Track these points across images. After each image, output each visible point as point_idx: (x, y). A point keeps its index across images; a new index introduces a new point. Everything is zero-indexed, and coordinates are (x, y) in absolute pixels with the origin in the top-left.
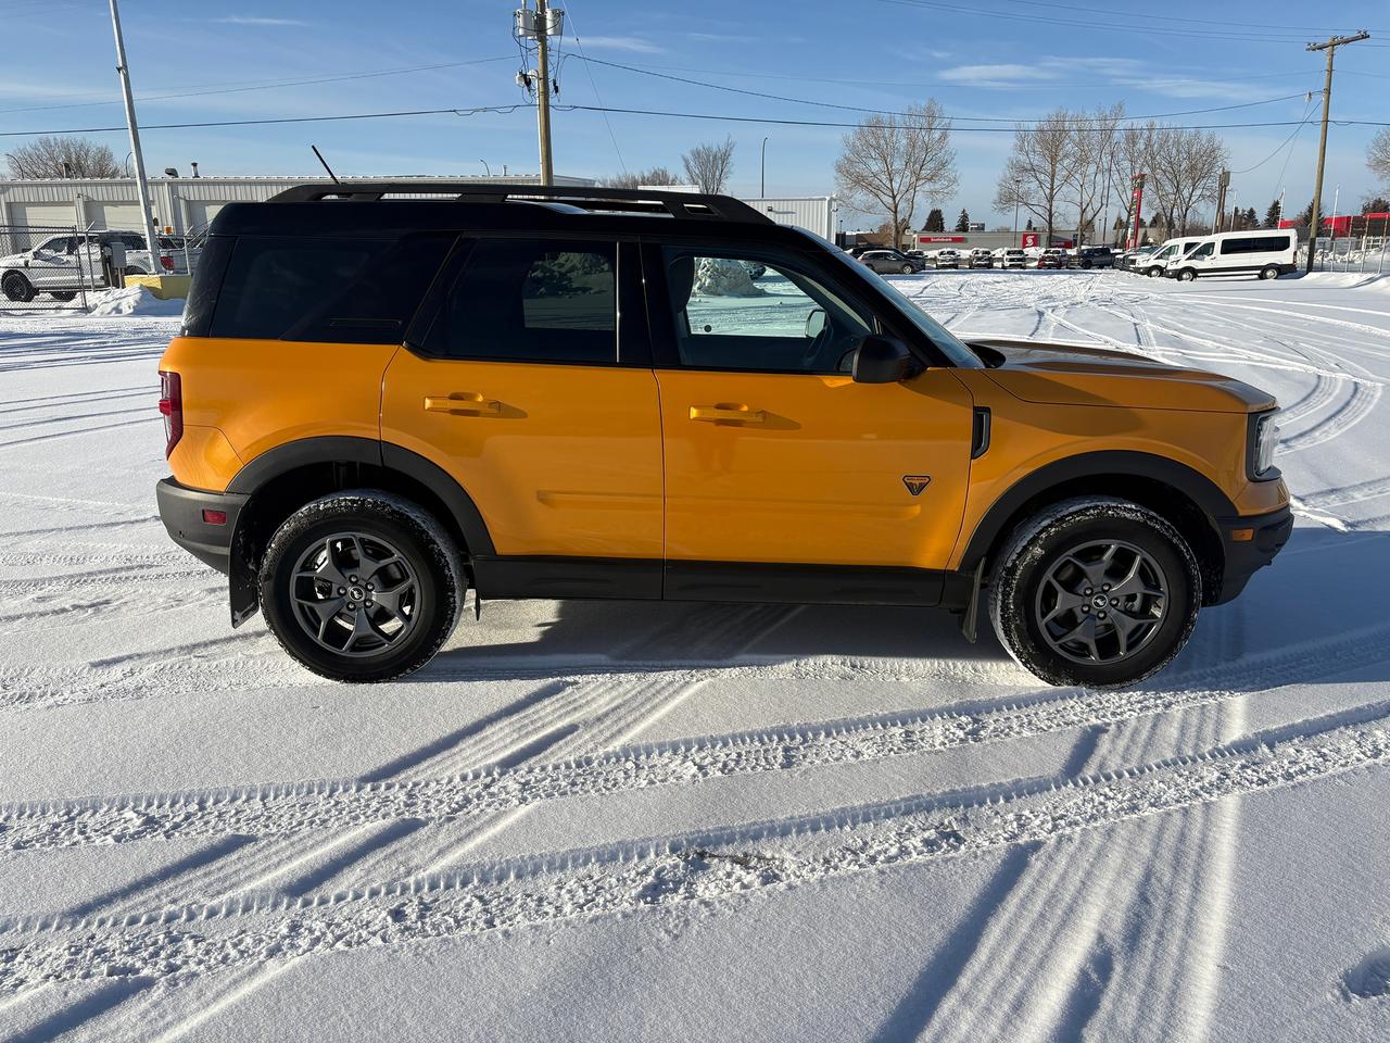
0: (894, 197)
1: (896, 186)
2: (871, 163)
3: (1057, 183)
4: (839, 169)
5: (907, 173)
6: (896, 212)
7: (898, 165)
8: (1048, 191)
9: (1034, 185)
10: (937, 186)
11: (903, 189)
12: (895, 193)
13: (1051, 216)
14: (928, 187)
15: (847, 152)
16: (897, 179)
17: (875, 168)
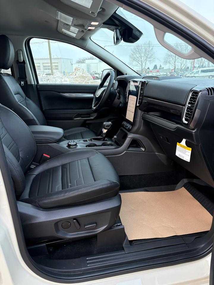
0: (142, 62)
1: (142, 59)
2: (137, 54)
3: (176, 59)
4: (130, 57)
5: (145, 57)
6: (142, 66)
7: (143, 55)
8: (174, 60)
9: (171, 59)
10: (151, 60)
11: (144, 60)
12: (142, 61)
13: (175, 65)
14: (149, 60)
15: (132, 53)
16: (143, 58)
17: (138, 56)
